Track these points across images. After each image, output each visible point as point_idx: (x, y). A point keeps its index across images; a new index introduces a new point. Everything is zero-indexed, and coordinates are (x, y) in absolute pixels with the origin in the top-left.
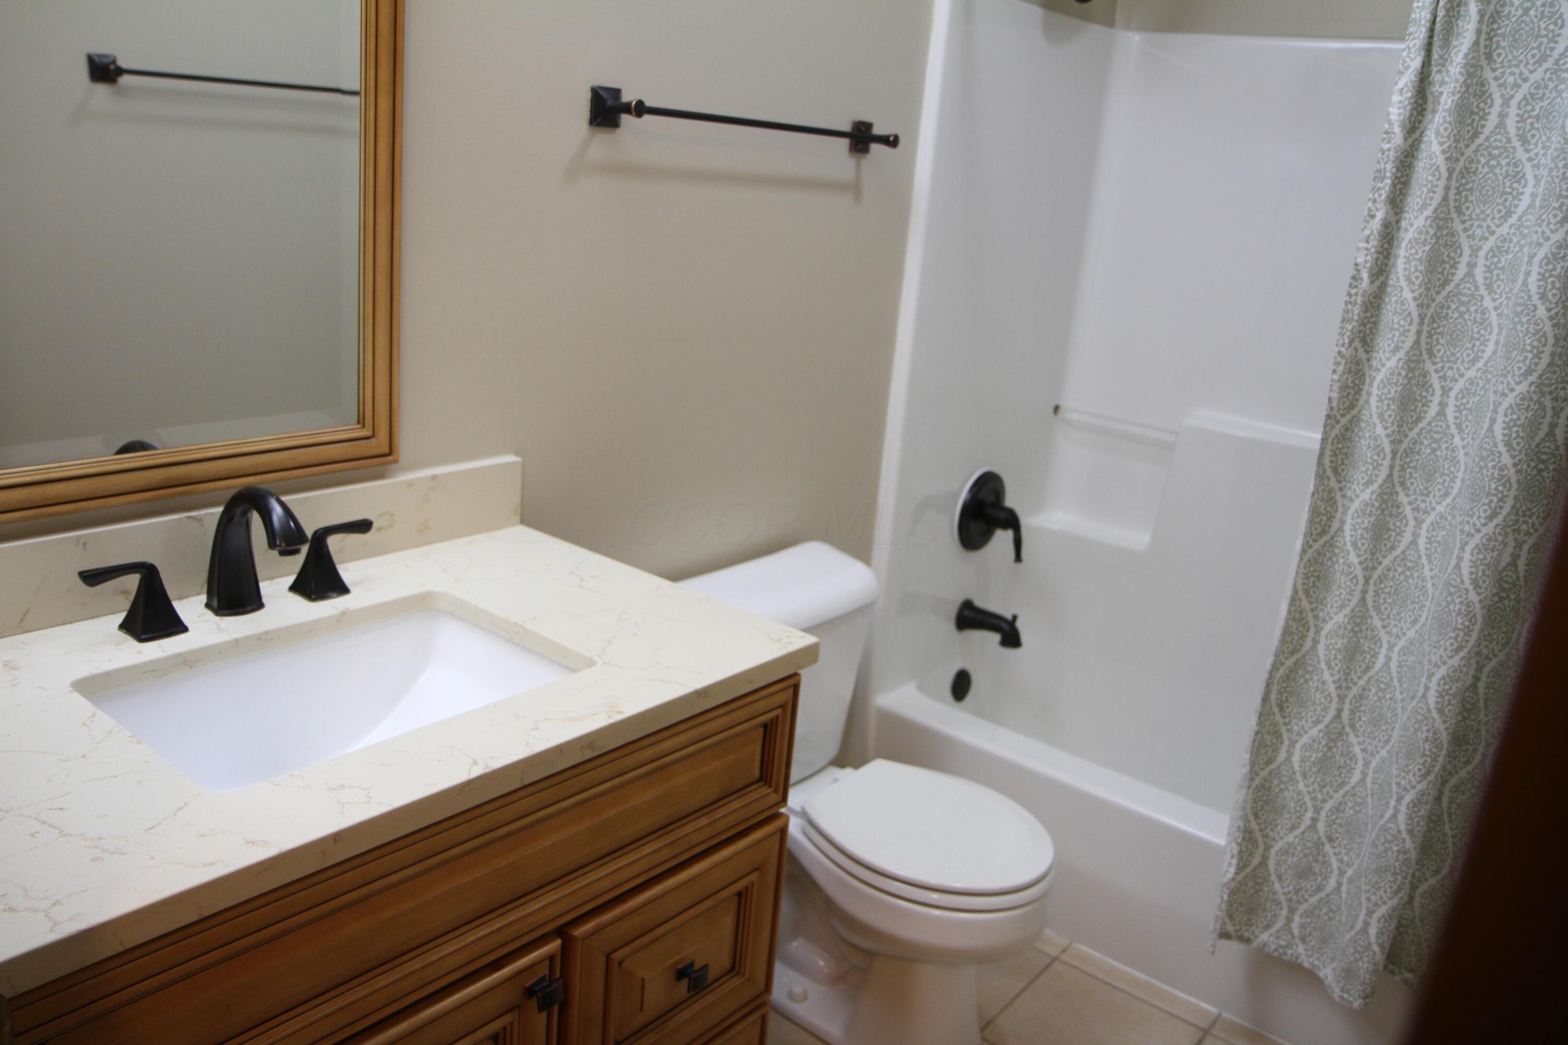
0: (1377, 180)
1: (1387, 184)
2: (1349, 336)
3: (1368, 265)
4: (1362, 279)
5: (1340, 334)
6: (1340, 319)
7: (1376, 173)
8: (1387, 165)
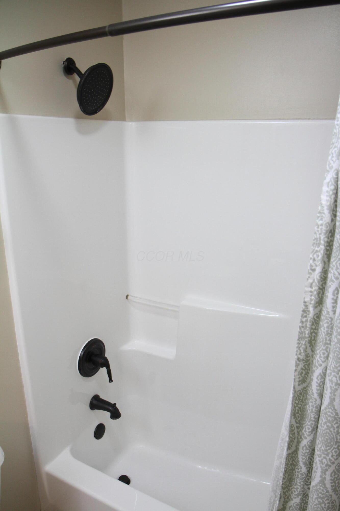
0: (315, 245)
1: (321, 249)
2: (303, 348)
3: (313, 302)
4: (309, 311)
5: (297, 347)
6: (297, 338)
7: (314, 240)
8: (321, 236)
